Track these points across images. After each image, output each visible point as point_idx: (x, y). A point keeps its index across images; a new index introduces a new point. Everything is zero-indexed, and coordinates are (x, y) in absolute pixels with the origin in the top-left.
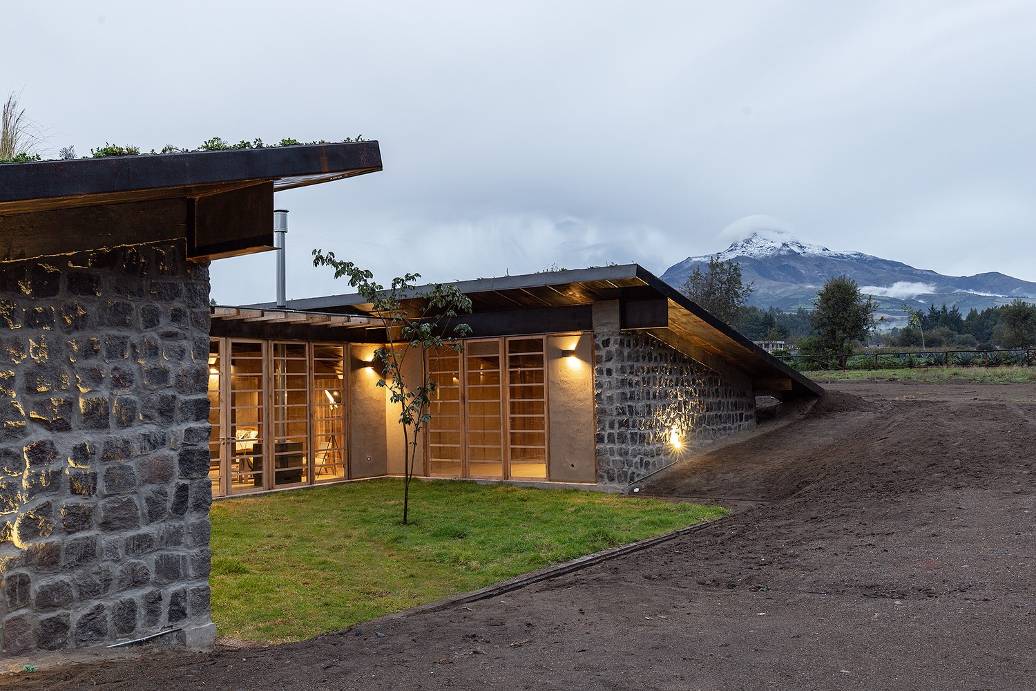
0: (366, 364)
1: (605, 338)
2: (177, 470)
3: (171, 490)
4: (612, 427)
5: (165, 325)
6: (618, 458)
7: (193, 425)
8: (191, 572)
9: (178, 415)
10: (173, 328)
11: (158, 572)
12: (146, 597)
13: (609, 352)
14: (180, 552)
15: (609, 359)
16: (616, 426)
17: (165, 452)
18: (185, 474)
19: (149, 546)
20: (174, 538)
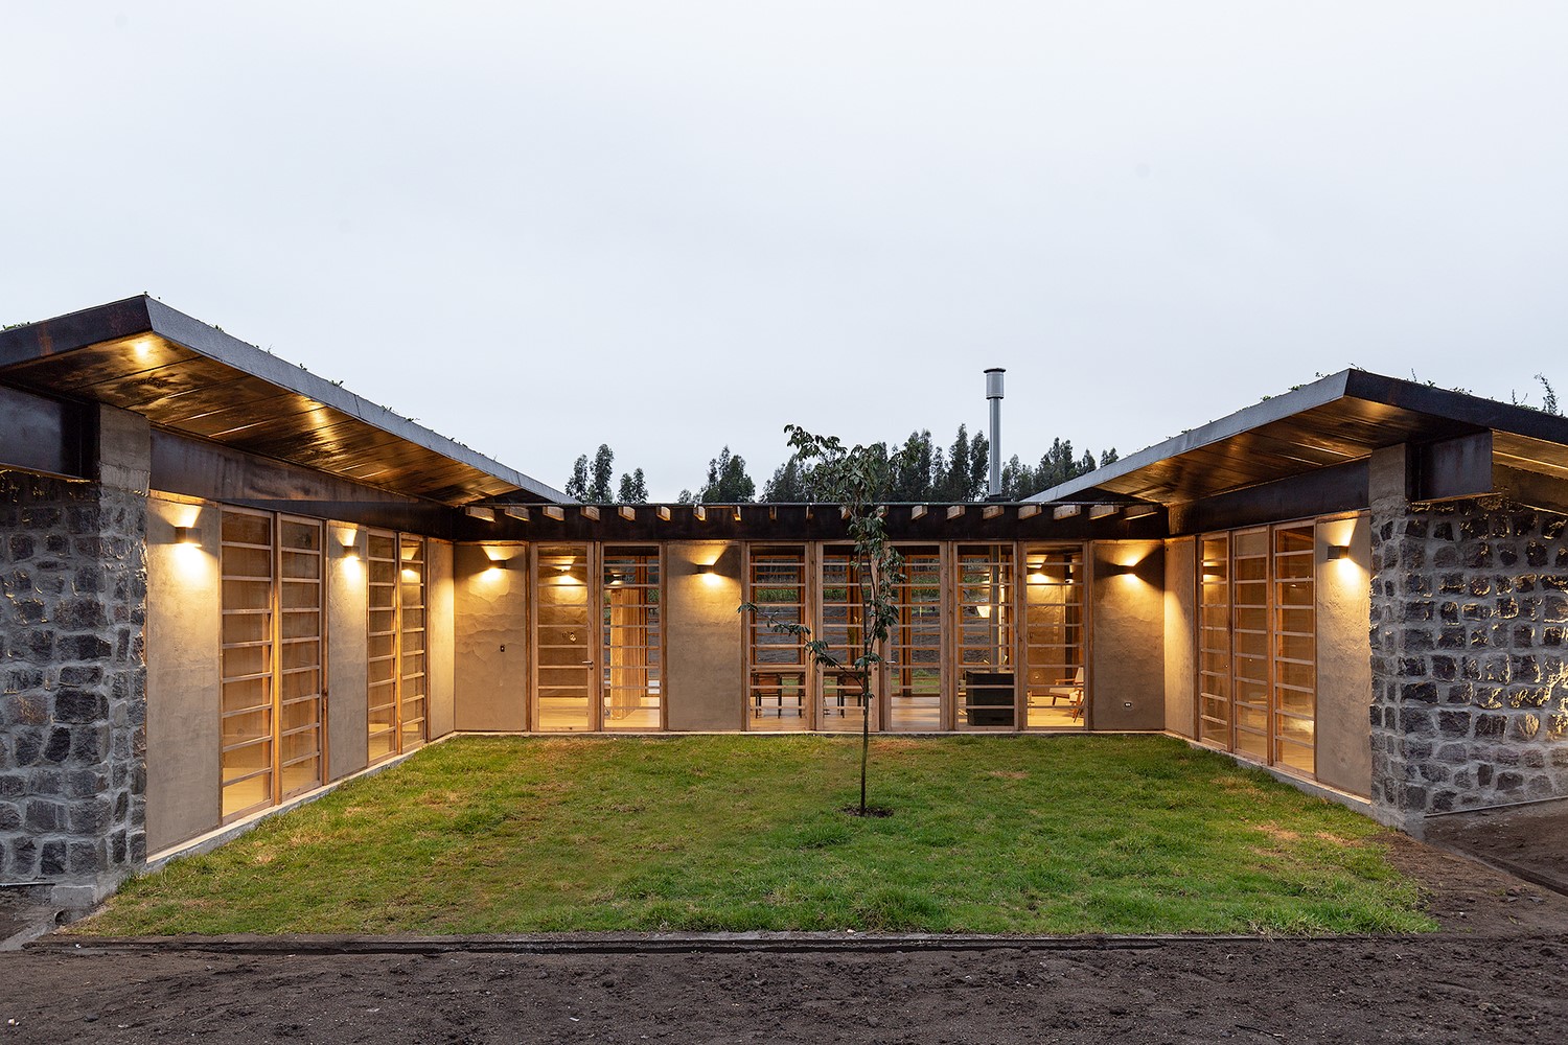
0: (1124, 570)
1: (1386, 521)
2: (52, 711)
3: (46, 734)
4: (1392, 697)
5: (41, 554)
6: (1399, 759)
7: (74, 664)
8: (69, 825)
9: (56, 652)
10: (52, 557)
11: (29, 817)
12: (15, 842)
13: (1390, 549)
14: (57, 801)
15: (1391, 565)
16: (1398, 695)
17: (39, 692)
18: (63, 718)
19: (19, 790)
20: (49, 785)
